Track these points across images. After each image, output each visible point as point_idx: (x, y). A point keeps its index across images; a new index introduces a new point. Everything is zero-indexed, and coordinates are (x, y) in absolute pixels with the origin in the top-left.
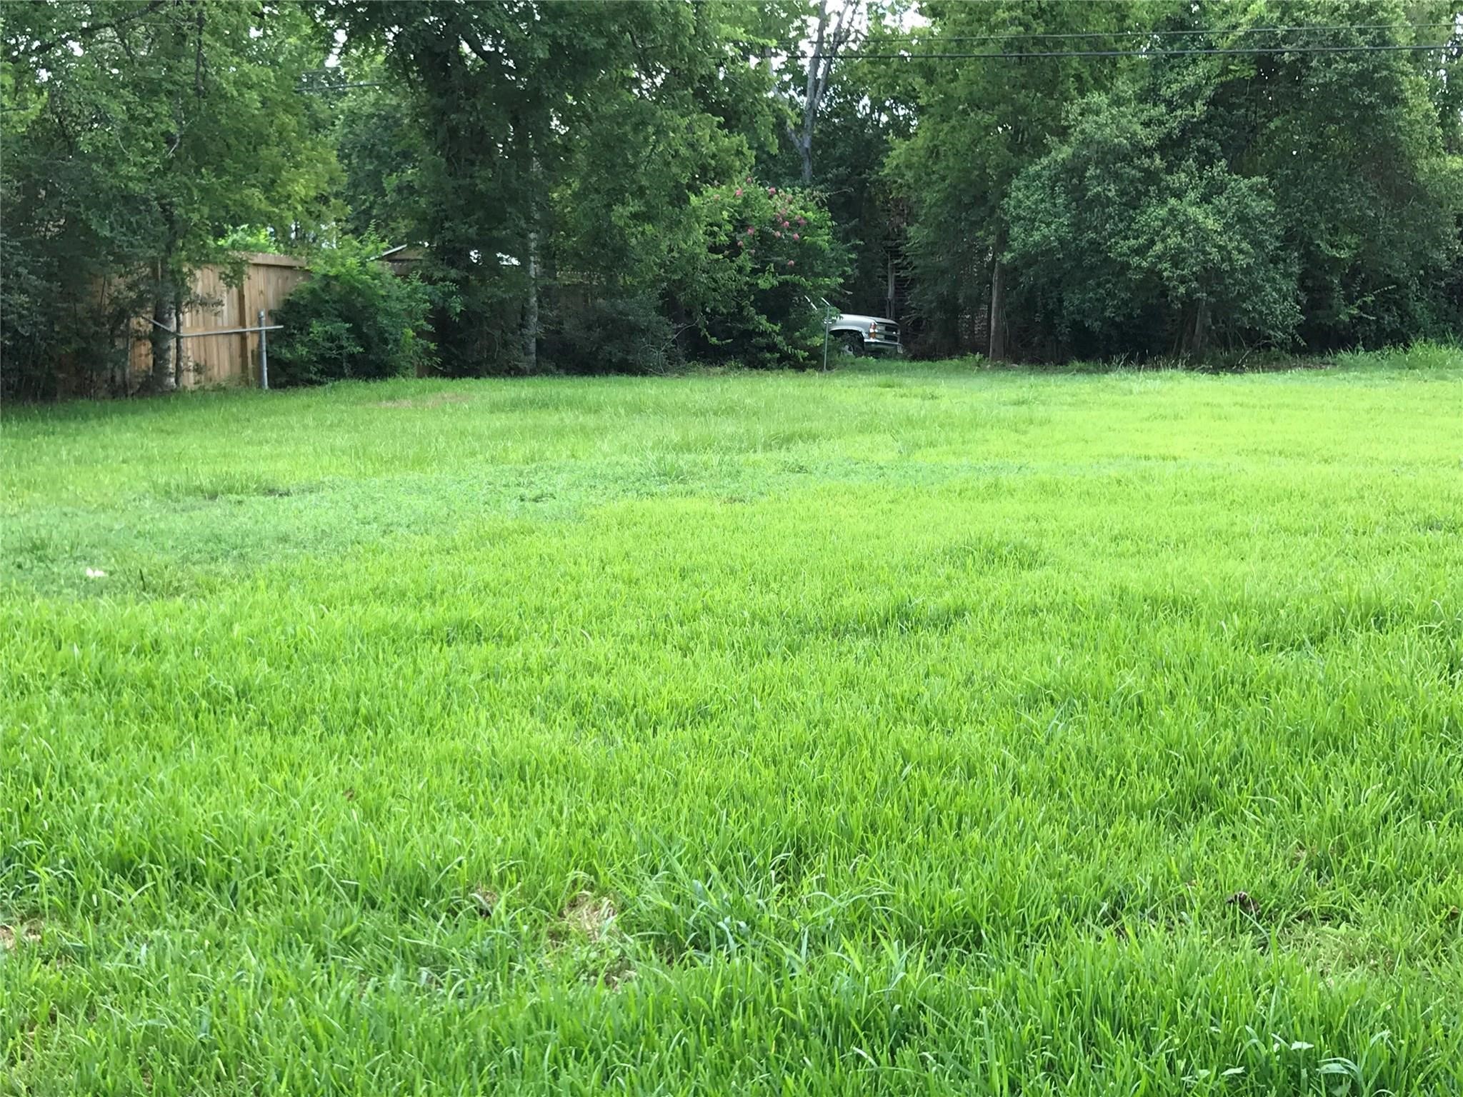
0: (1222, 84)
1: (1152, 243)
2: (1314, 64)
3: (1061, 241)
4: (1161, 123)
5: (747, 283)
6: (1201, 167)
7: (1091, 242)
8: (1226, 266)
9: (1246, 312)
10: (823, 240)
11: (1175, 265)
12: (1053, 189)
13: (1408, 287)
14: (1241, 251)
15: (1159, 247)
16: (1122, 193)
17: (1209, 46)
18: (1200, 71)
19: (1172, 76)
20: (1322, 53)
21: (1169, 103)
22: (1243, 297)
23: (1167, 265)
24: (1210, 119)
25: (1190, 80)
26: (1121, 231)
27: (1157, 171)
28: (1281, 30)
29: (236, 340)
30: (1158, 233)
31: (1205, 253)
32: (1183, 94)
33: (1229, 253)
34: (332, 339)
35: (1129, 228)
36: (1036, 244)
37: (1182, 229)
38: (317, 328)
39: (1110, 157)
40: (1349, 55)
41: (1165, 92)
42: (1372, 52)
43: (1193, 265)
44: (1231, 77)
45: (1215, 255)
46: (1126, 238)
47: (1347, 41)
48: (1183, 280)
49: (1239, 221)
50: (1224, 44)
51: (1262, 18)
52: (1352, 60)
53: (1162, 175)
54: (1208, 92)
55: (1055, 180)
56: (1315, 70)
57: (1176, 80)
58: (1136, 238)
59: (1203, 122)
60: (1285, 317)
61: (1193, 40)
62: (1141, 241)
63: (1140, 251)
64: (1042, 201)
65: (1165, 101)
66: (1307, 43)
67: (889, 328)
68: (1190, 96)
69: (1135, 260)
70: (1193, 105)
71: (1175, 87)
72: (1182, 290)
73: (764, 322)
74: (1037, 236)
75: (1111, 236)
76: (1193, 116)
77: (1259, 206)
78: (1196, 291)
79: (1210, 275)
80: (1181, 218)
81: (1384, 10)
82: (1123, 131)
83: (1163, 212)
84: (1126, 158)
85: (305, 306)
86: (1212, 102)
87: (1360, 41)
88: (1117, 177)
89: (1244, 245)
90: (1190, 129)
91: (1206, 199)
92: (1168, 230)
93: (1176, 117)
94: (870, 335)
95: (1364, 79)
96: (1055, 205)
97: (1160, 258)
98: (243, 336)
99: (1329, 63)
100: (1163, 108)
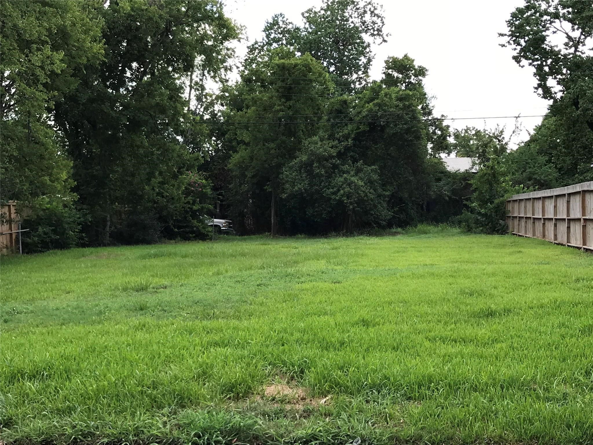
0: (357, 133)
1: (339, 190)
2: (392, 125)
3: (305, 189)
4: (337, 147)
5: (189, 208)
6: (353, 163)
7: (316, 190)
8: (365, 198)
9: (372, 215)
10: (209, 191)
11: (348, 198)
12: (300, 171)
13: (408, 205)
14: (370, 193)
15: (342, 192)
16: (326, 172)
17: (351, 119)
18: (349, 128)
19: (339, 130)
20: (394, 122)
21: (339, 140)
22: (371, 209)
23: (345, 198)
24: (354, 145)
25: (346, 132)
26: (326, 186)
27: (338, 165)
28: (379, 114)
29: (8, 236)
30: (341, 187)
31: (358, 193)
32: (343, 136)
33: (366, 194)
34: (45, 233)
35: (329, 185)
36: (297, 191)
37: (349, 185)
38: (40, 229)
39: (322, 159)
40: (403, 122)
41: (337, 136)
42: (411, 121)
43: (355, 198)
44: (360, 130)
45: (363, 195)
46: (328, 189)
47: (402, 117)
48: (351, 203)
49: (369, 182)
50: (357, 119)
51: (372, 110)
52: (405, 124)
53: (340, 166)
54: (353, 136)
55: (301, 168)
56: (392, 128)
57: (340, 132)
58: (333, 189)
59: (351, 146)
60: (385, 216)
61: (345, 117)
62: (335, 190)
63: (334, 193)
64: (297, 175)
65: (337, 139)
66: (388, 119)
67: (230, 223)
68: (346, 137)
69: (333, 197)
70: (347, 140)
71: (341, 134)
72: (351, 207)
73: (195, 222)
74: (296, 188)
75: (324, 187)
76: (348, 145)
77: (375, 177)
78: (356, 207)
79: (360, 202)
80: (349, 181)
81: (414, 106)
82: (325, 150)
83: (342, 179)
84: (327, 160)
85: (34, 221)
86: (354, 139)
87: (406, 117)
88: (324, 167)
89: (372, 191)
90: (347, 149)
91: (356, 174)
92: (344, 186)
93: (342, 145)
94: (224, 227)
95: (408, 131)
96: (301, 177)
97: (342, 196)
98: (11, 234)
99: (396, 125)
100: (337, 142)
